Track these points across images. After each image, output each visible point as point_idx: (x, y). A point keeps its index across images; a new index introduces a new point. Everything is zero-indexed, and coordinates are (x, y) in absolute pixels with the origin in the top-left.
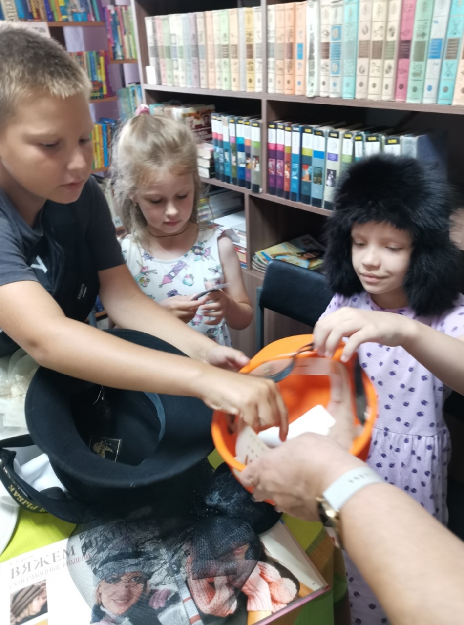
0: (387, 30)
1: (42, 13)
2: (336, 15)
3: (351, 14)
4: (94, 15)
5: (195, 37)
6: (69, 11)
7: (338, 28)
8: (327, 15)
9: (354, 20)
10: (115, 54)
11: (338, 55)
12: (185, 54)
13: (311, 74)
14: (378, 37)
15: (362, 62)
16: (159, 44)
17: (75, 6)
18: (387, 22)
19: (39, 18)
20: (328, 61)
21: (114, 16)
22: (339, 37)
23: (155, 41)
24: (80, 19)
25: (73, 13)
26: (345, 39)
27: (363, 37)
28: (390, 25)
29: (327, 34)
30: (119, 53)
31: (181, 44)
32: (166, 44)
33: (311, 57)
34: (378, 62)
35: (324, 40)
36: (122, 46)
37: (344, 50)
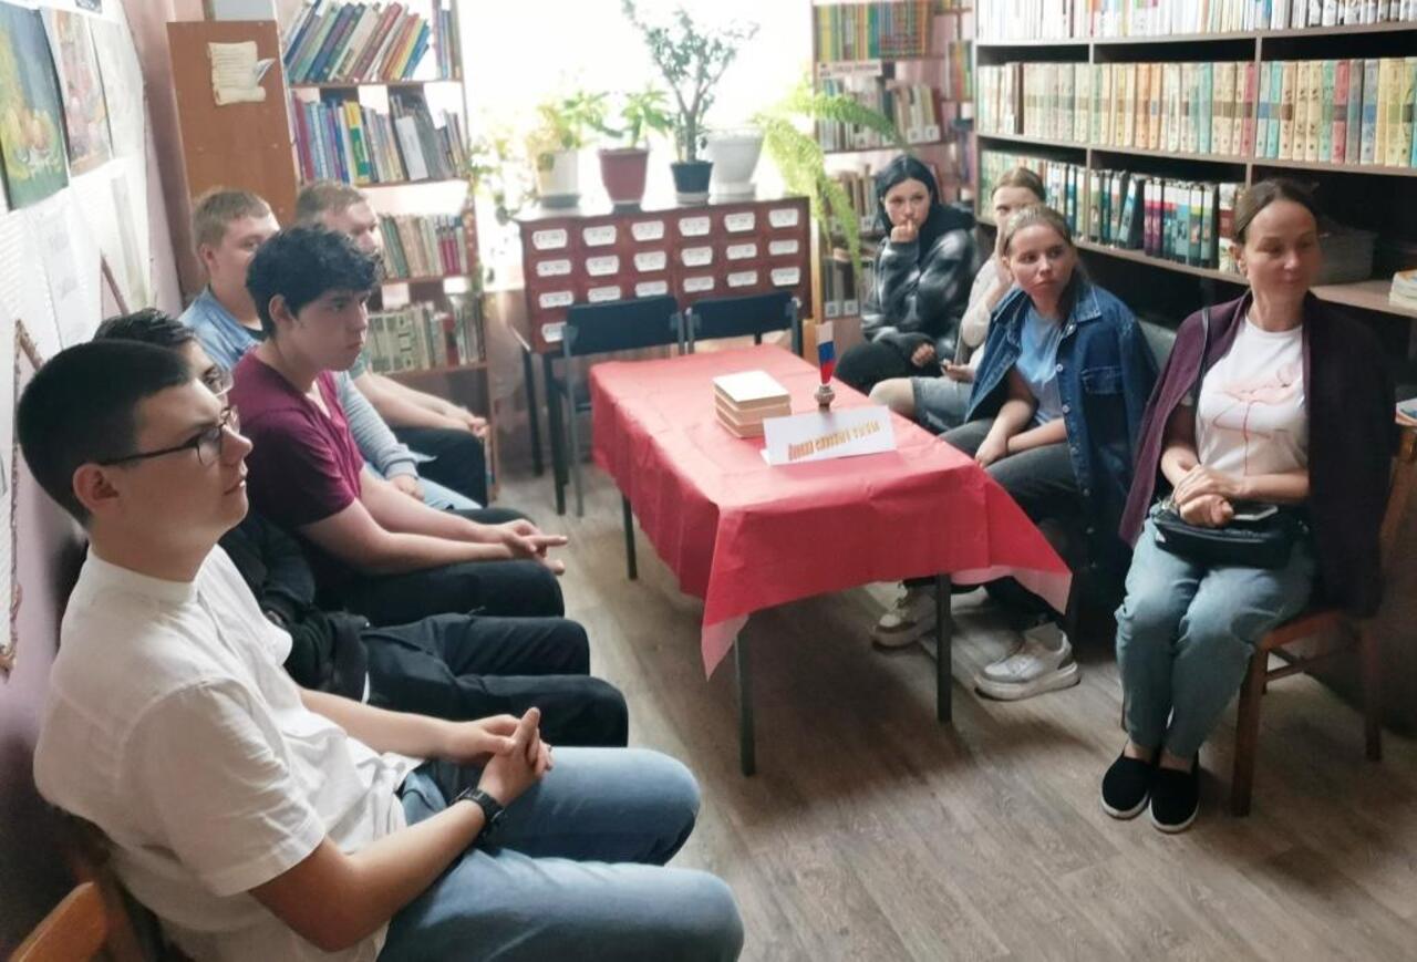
0: (1235, 92)
2: (1194, 78)
3: (1205, 79)
5: (1057, 88)
8: (1187, 76)
9: (1209, 83)
11: (1196, 112)
12: (1046, 104)
13: (1173, 129)
14: (1228, 99)
15: (1216, 120)
18: (1236, 87)
20: (1187, 118)
22: (1197, 97)
26: (1202, 99)
27: (1216, 98)
28: (1238, 89)
29: (1188, 94)
31: (1042, 93)
33: (1173, 114)
34: (1229, 120)
35: (1184, 99)
37: (1201, 109)
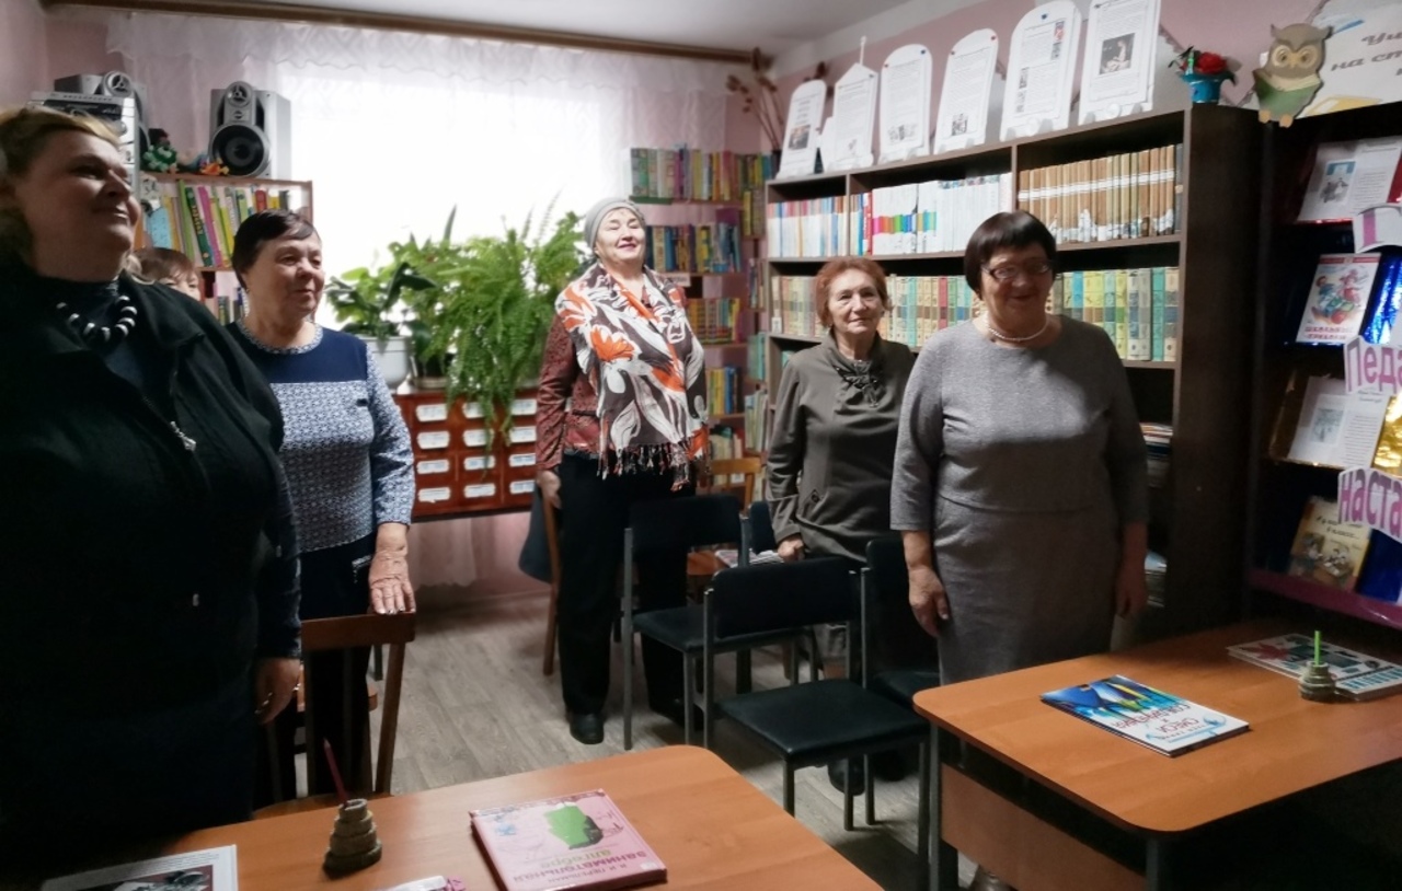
0: (932, 300)
1: (687, 265)
2: (904, 288)
4: (735, 267)
6: (711, 263)
7: (904, 297)
9: (913, 292)
10: (750, 302)
13: (891, 328)
14: (927, 304)
15: (920, 321)
16: (785, 299)
17: (717, 259)
18: (932, 295)
19: (684, 270)
20: (900, 319)
21: (753, 268)
22: (905, 303)
23: (781, 296)
24: (720, 269)
25: (715, 265)
26: (909, 305)
27: (919, 304)
28: (934, 297)
30: (754, 302)
32: (790, 300)
34: (928, 321)
36: (758, 296)
37: (908, 312)
